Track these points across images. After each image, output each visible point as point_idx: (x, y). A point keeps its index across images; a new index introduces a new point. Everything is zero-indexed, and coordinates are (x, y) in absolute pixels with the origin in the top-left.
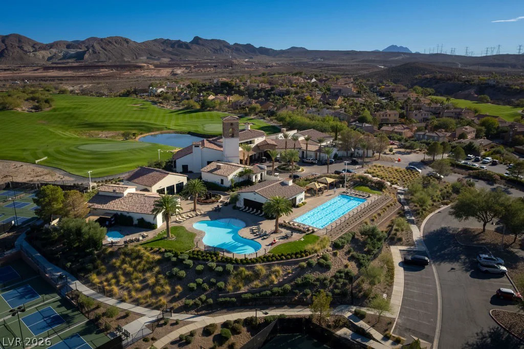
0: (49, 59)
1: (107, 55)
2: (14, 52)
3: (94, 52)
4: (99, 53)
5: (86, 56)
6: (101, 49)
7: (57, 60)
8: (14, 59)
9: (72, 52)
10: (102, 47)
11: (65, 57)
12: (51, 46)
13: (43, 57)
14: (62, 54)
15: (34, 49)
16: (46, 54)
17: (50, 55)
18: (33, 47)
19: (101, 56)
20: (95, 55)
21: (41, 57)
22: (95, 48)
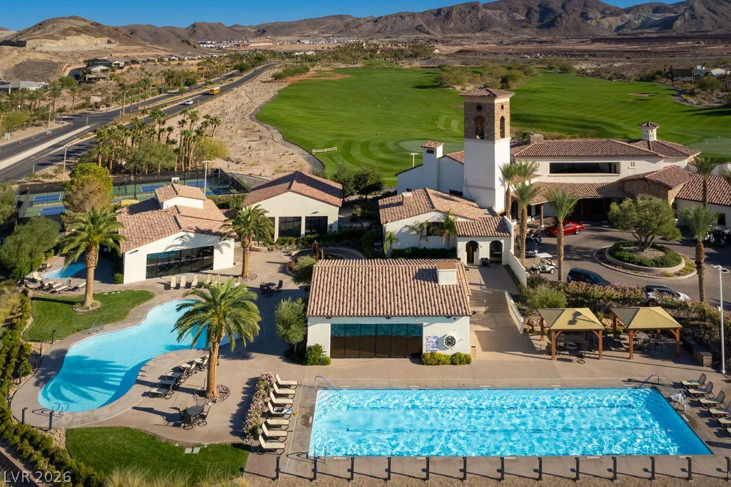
0: (619, 28)
1: (716, 21)
2: (569, 20)
3: (693, 17)
4: (702, 17)
5: (678, 23)
6: (706, 11)
7: (629, 30)
8: (567, 29)
9: (657, 17)
10: (709, 9)
11: (642, 26)
12: (628, 11)
13: (610, 26)
14: (640, 21)
15: (603, 15)
16: (615, 21)
17: (620, 23)
18: (602, 12)
19: (705, 22)
20: (693, 22)
21: (607, 26)
22: (696, 10)
